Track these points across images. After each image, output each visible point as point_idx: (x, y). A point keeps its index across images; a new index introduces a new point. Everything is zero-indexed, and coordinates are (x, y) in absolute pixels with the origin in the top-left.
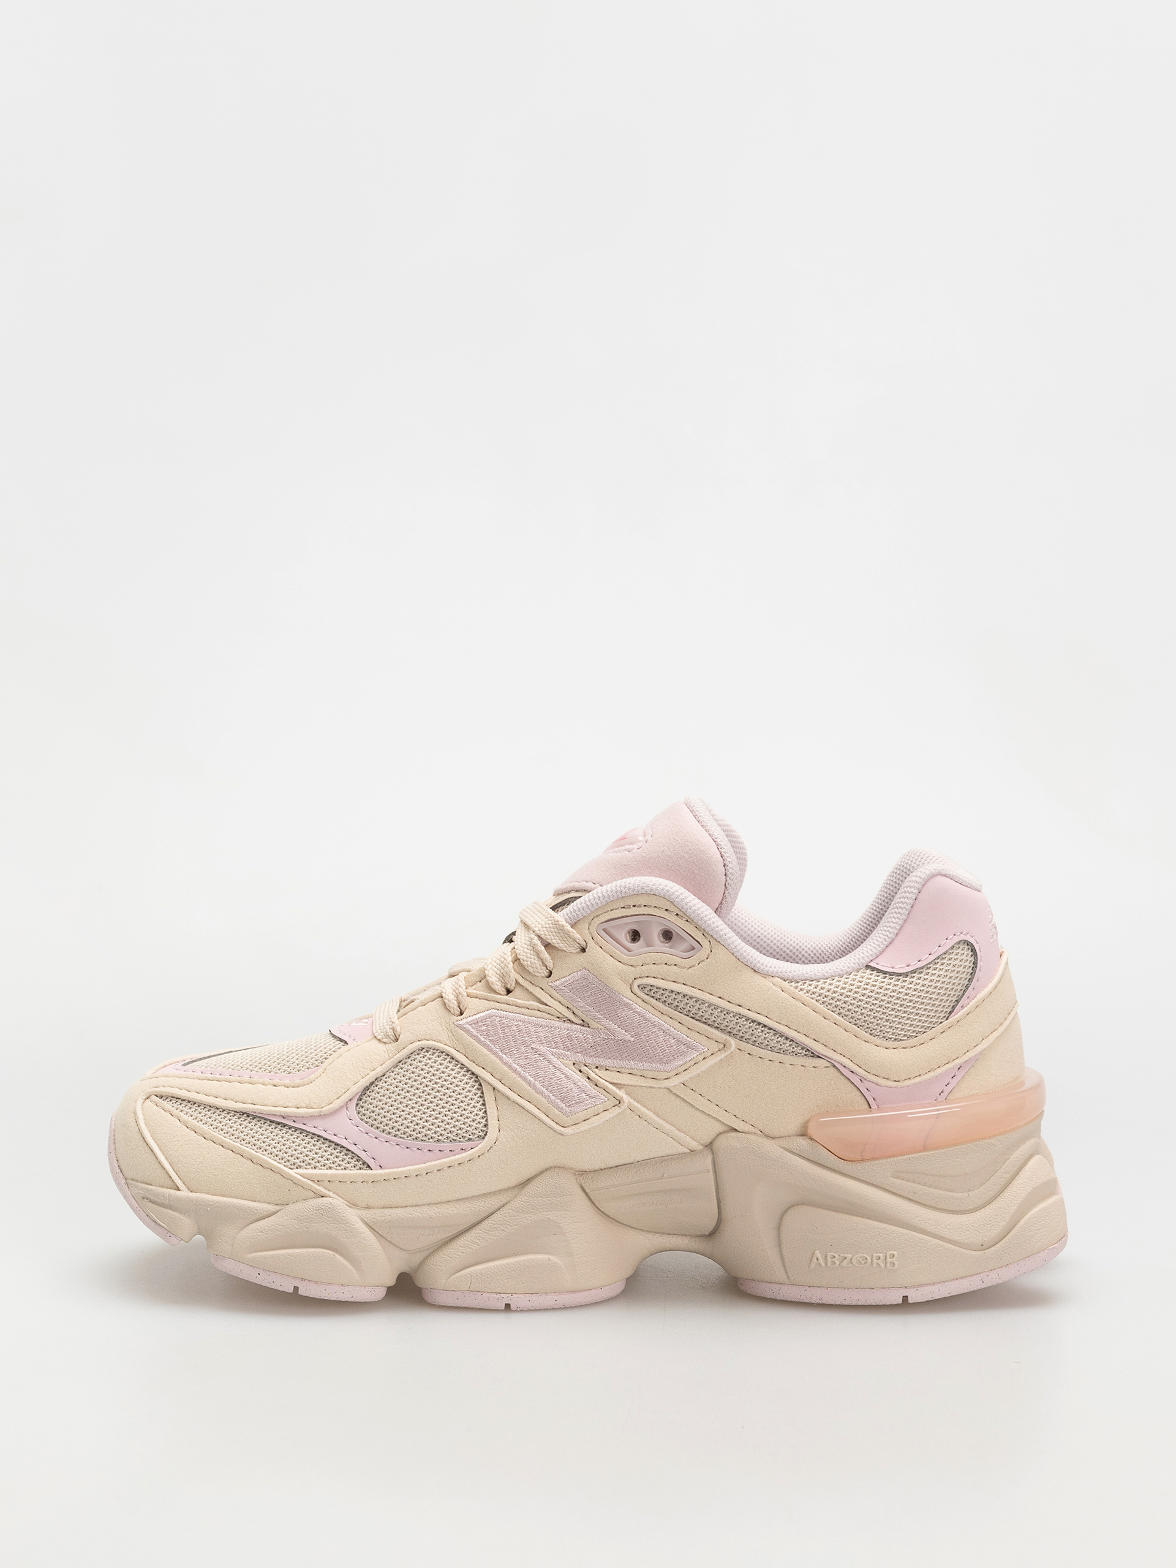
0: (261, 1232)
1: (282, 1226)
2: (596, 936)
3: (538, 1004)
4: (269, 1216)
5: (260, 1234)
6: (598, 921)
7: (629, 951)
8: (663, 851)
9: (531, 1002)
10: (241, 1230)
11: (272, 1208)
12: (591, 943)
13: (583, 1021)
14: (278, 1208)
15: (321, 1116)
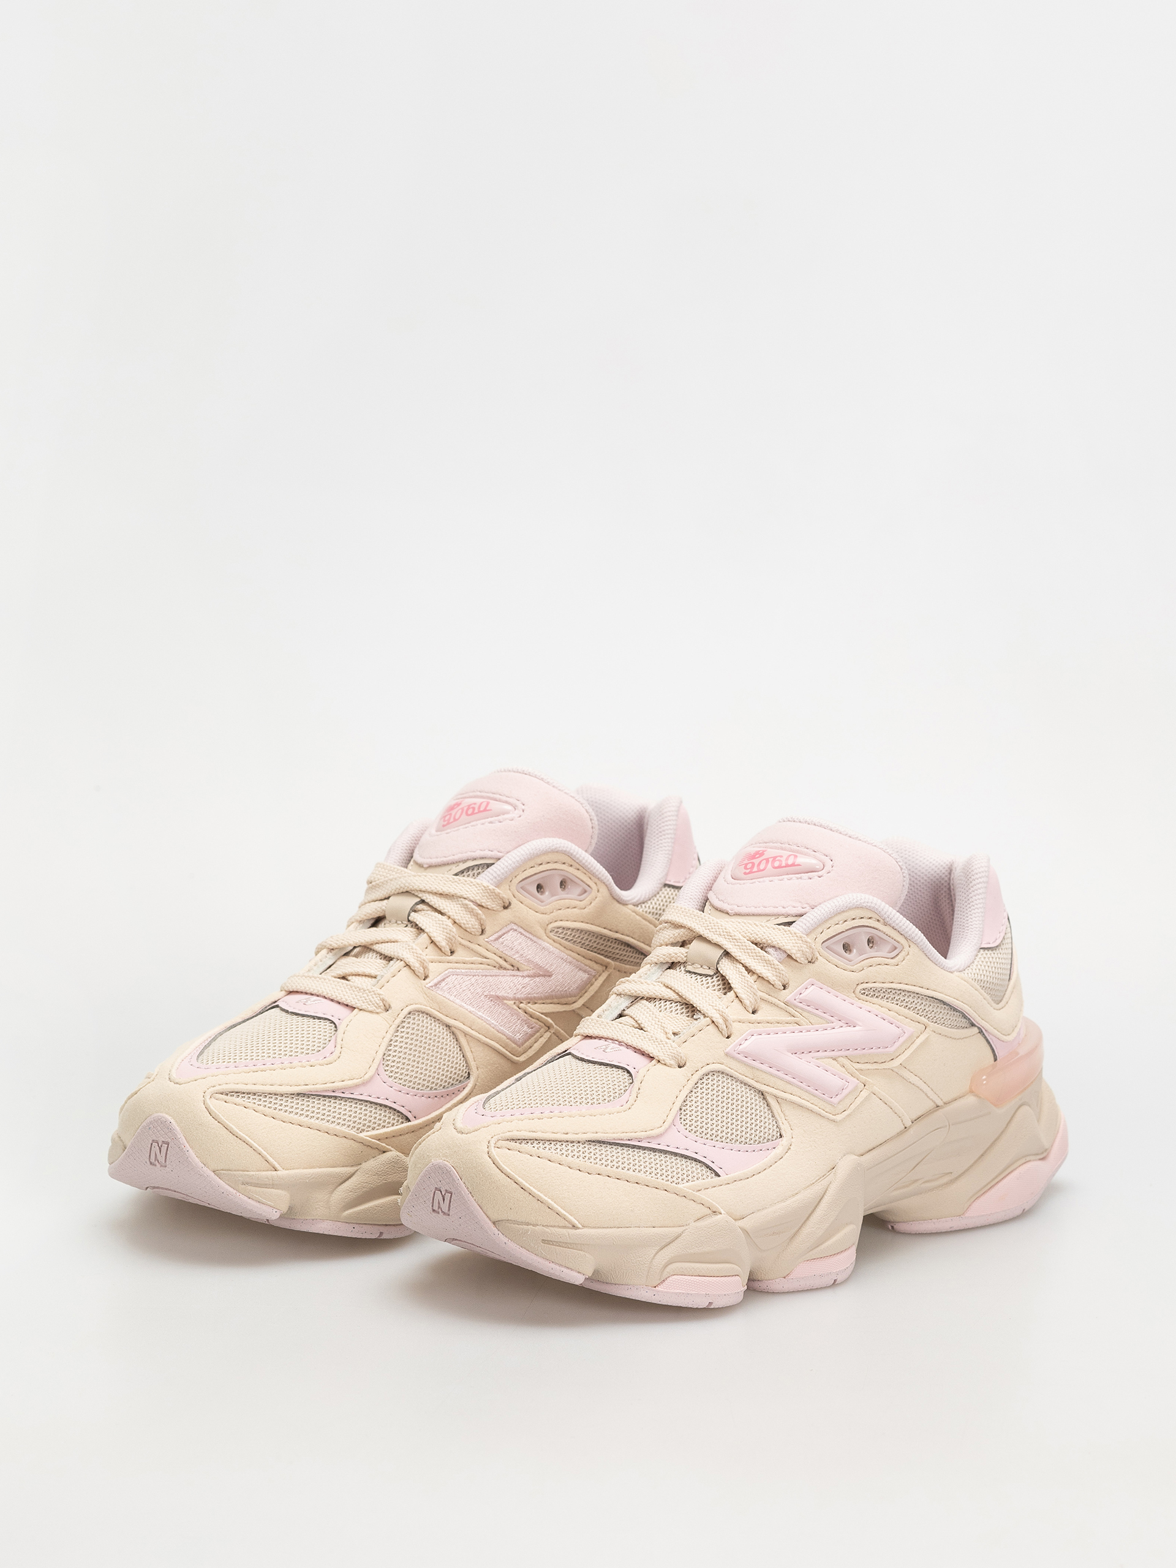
0: (351, 1192)
1: (366, 1183)
2: (517, 894)
3: (480, 959)
4: (350, 1177)
5: (350, 1193)
6: (516, 881)
7: (542, 902)
8: (543, 816)
9: (475, 958)
10: (332, 1193)
11: (350, 1170)
12: (514, 902)
13: (512, 966)
14: (355, 1168)
15: (364, 1084)
